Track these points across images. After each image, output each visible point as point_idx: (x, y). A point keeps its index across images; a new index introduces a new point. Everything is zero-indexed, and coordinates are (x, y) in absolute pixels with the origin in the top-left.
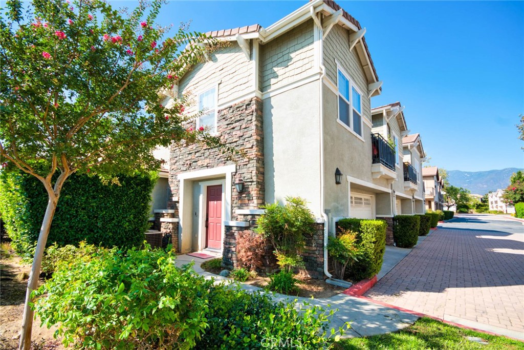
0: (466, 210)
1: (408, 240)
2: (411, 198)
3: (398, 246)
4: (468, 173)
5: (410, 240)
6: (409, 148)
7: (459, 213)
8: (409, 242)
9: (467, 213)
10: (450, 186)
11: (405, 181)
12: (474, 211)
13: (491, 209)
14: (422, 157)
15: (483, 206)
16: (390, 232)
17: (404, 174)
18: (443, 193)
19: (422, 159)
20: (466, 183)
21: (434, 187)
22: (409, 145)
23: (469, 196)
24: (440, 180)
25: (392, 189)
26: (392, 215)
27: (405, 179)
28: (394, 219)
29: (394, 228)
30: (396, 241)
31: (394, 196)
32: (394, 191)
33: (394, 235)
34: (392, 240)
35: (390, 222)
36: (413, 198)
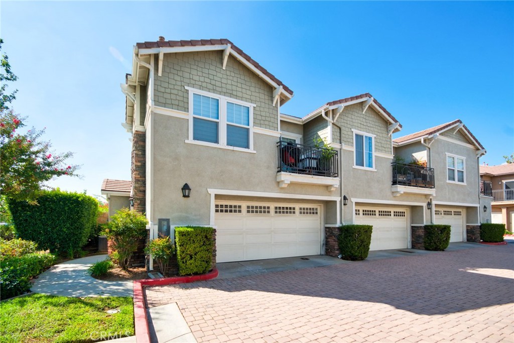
1: (350, 252)
2: (425, 205)
3: (343, 258)
6: (422, 142)
8: (352, 254)
11: (393, 184)
14: (478, 150)
16: (334, 243)
17: (393, 177)
22: (421, 139)
25: (341, 196)
26: (338, 225)
27: (395, 183)
28: (339, 228)
29: (338, 239)
30: (341, 253)
31: (345, 204)
32: (345, 198)
33: (339, 246)
34: (337, 252)
35: (335, 233)
36: (429, 204)
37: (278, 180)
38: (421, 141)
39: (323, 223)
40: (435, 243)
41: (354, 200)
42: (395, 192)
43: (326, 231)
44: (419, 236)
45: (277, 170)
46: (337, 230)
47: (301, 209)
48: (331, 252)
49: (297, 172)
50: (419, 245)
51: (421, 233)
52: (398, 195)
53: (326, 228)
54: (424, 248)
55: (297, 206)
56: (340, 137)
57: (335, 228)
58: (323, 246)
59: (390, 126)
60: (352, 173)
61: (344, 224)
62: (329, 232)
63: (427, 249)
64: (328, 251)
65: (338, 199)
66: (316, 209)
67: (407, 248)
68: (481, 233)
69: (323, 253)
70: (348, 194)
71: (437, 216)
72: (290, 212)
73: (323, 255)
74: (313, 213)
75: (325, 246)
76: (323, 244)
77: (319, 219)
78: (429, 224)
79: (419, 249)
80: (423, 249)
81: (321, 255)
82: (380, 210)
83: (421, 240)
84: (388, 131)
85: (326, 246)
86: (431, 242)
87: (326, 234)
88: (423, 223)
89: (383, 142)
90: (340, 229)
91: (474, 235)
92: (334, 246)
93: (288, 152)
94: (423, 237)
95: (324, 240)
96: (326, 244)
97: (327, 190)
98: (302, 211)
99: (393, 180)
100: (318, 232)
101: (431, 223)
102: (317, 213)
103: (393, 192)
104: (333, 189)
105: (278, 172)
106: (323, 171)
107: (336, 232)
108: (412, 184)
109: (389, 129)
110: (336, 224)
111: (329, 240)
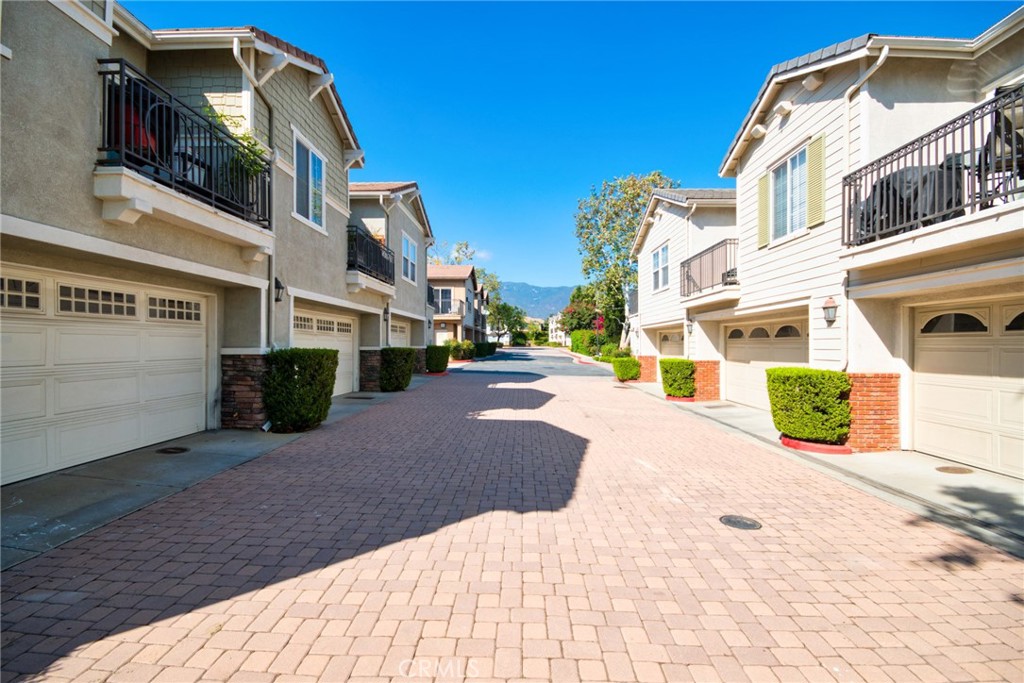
0: (523, 342)
1: (297, 413)
2: (381, 312)
3: (274, 430)
4: (537, 288)
5: (303, 411)
6: (381, 201)
7: (513, 346)
8: (302, 416)
9: (524, 345)
10: (502, 303)
11: (348, 269)
12: (532, 342)
13: (550, 340)
14: (427, 236)
15: (541, 336)
16: (253, 394)
17: (349, 254)
18: (485, 312)
19: (427, 240)
20: (531, 303)
21: (464, 300)
22: (381, 195)
23: (527, 320)
24: (479, 289)
25: (269, 279)
26: (263, 350)
27: (351, 266)
28: (265, 358)
29: (264, 384)
30: (269, 418)
31: (277, 300)
32: (278, 286)
33: (264, 401)
34: (260, 417)
35: (255, 369)
36: (386, 312)
37: (98, 193)
38: (378, 200)
39: (215, 344)
40: (397, 379)
41: (293, 292)
42: (353, 284)
43: (223, 365)
44: (373, 368)
45: (96, 156)
46: (259, 362)
47: (152, 301)
48: (240, 418)
49: (174, 184)
50: (372, 384)
51: (376, 362)
52: (357, 290)
53: (224, 357)
54: (379, 389)
55: (143, 292)
56: (270, 130)
57: (254, 357)
58: (215, 406)
59: (349, 151)
60: (289, 227)
61: (277, 348)
62: (233, 369)
63: (384, 390)
64: (230, 414)
65: (262, 284)
66: (197, 306)
67: (353, 392)
68: (427, 360)
69: (214, 423)
70: (281, 274)
71: (395, 334)
72: (119, 310)
73: (213, 431)
74: (189, 317)
75: (219, 405)
76: (216, 401)
77: (204, 334)
78: (385, 347)
79: (373, 391)
80: (377, 391)
81: (207, 431)
82: (320, 318)
83: (376, 375)
84: (345, 161)
85: (222, 406)
86: (391, 378)
87: (224, 373)
88: (378, 345)
89: (338, 180)
90: (268, 359)
91: (419, 362)
92: (251, 403)
93: (145, 108)
94: (379, 369)
95: (217, 390)
96: (223, 400)
97: (241, 257)
98: (158, 308)
99: (349, 261)
100: (200, 370)
101: (387, 344)
102: (198, 317)
103: (348, 284)
104: (258, 257)
105: (101, 163)
106: (240, 205)
107: (259, 368)
108: (373, 274)
109: (346, 157)
110: (258, 345)
111: (234, 388)
